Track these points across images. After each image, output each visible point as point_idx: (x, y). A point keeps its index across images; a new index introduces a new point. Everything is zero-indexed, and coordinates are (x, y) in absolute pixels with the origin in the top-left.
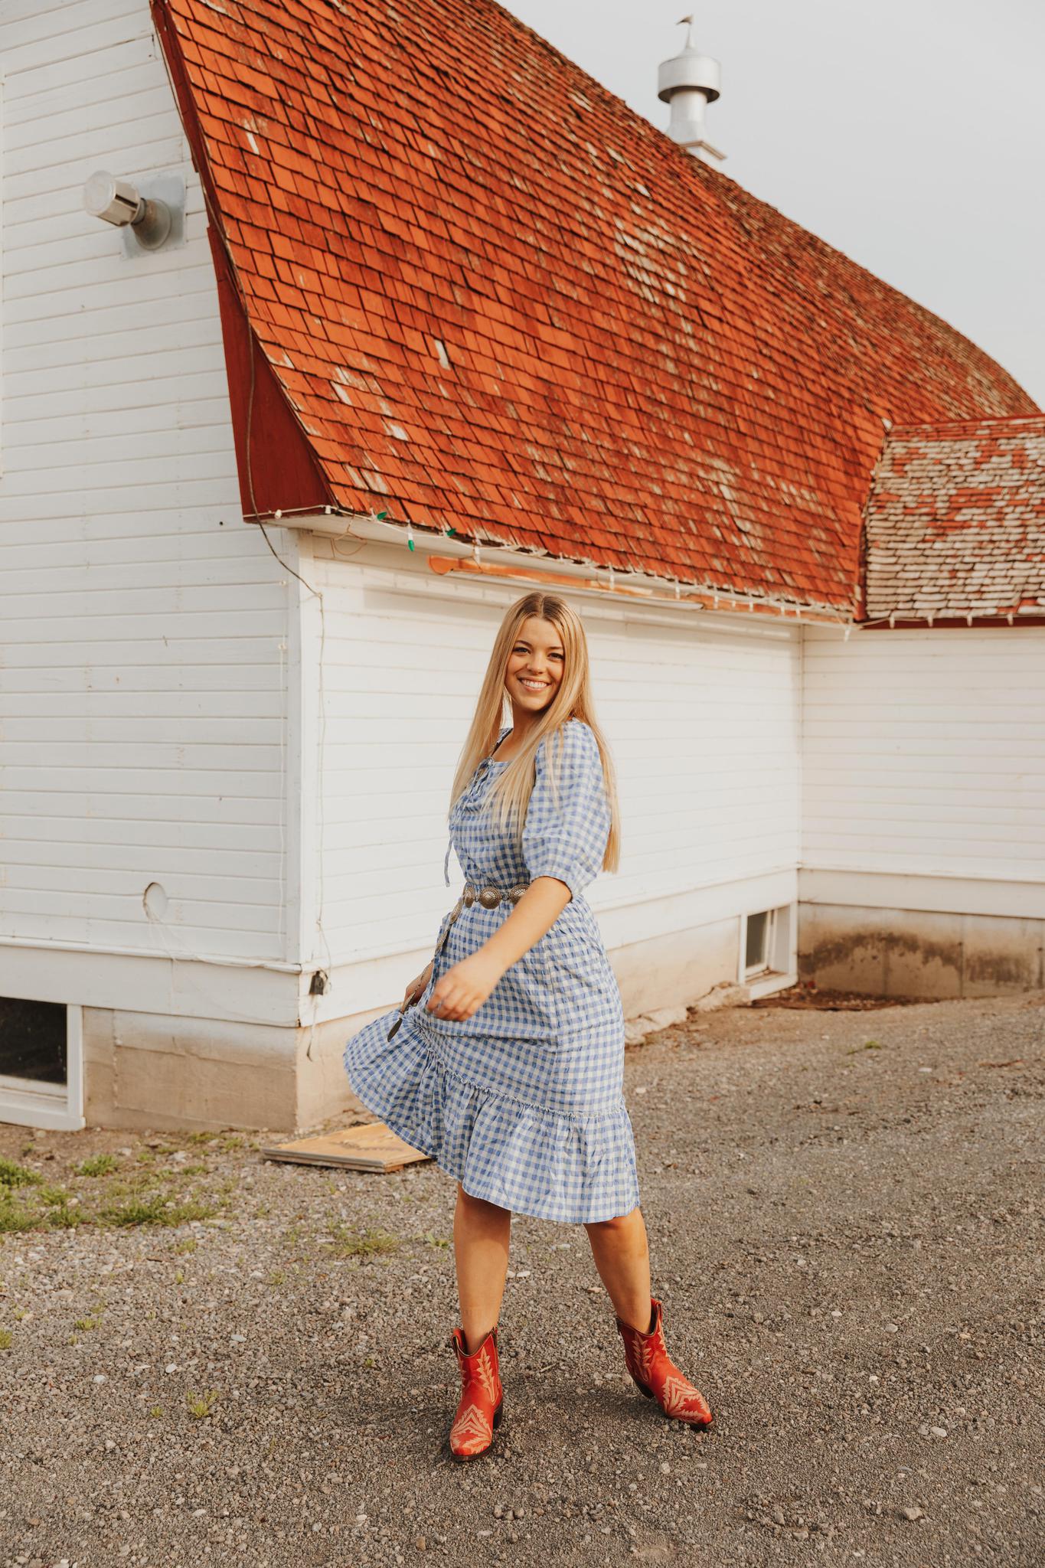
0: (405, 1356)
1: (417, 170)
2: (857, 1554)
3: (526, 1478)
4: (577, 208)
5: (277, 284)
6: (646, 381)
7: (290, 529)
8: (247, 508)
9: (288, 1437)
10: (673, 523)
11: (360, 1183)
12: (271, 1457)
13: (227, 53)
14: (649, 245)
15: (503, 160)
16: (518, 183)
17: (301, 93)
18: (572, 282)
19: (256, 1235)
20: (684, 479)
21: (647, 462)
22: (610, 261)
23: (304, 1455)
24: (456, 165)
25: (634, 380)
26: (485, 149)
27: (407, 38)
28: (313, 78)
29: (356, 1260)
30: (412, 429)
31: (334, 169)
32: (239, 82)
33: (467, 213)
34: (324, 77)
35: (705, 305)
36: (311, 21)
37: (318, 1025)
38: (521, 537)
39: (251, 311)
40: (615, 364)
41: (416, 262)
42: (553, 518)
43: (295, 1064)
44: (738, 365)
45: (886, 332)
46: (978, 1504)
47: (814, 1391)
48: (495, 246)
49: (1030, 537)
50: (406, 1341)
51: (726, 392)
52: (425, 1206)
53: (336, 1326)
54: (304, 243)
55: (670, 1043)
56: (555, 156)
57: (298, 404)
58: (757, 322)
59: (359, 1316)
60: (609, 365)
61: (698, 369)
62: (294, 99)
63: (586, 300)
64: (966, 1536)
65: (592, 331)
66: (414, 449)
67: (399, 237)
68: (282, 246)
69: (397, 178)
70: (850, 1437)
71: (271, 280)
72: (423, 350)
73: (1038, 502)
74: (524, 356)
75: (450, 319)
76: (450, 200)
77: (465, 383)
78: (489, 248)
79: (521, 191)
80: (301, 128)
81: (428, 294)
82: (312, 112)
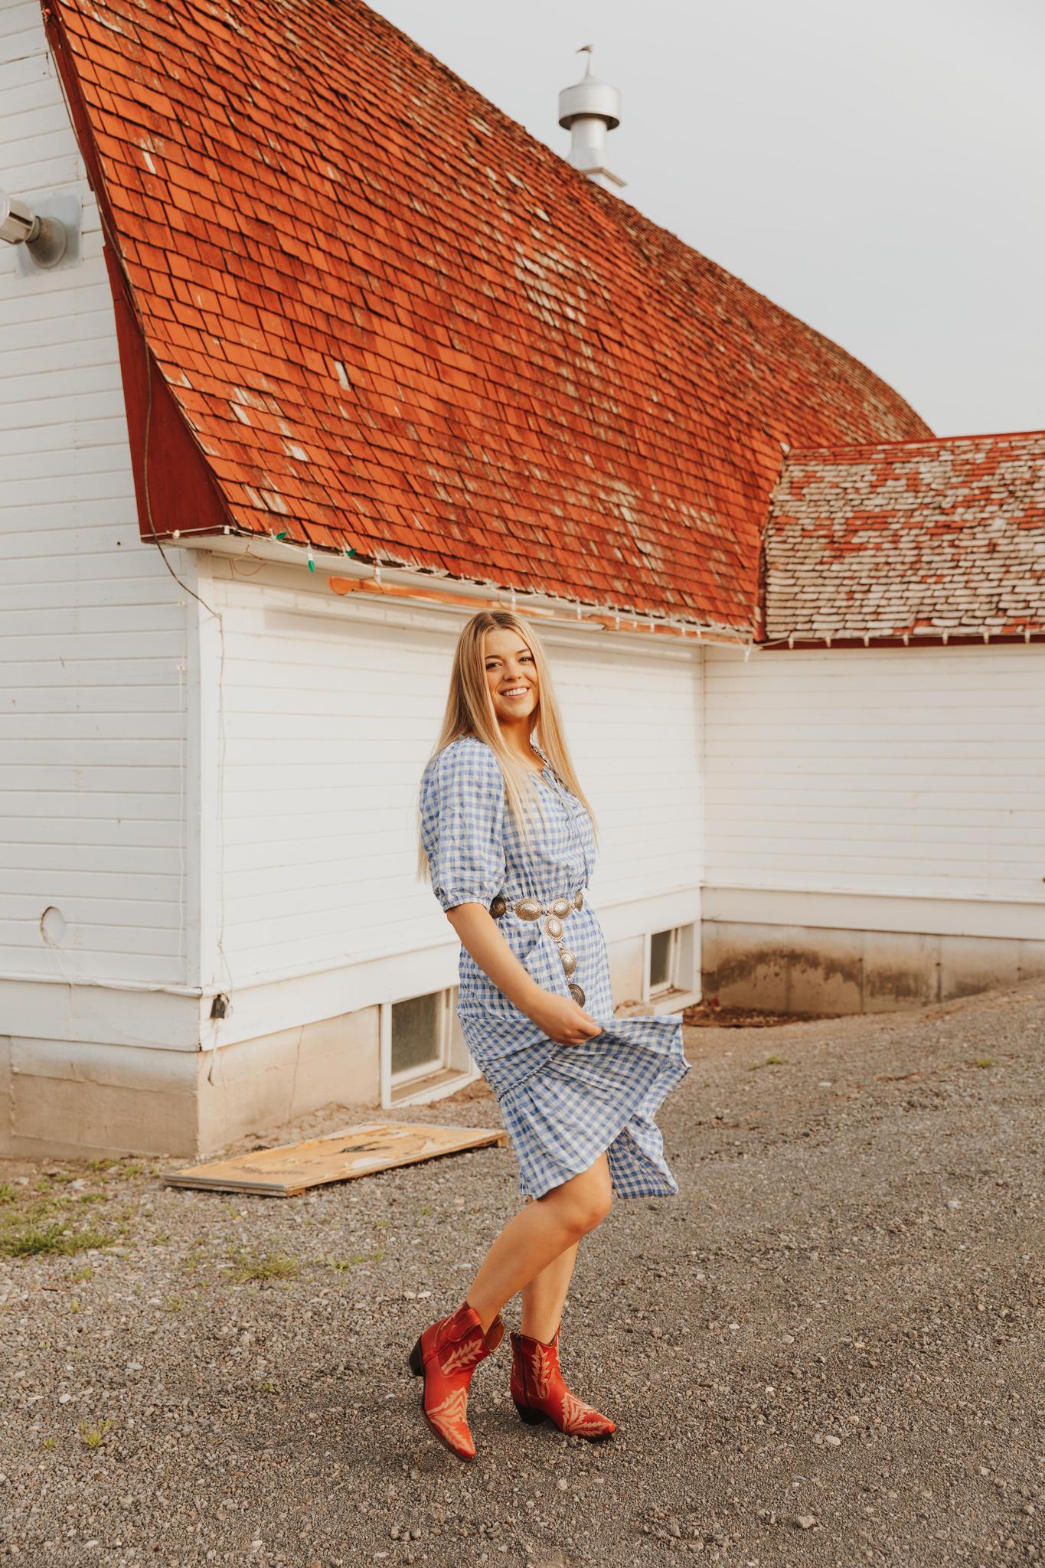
0: (304, 1380)
1: (316, 192)
3: (424, 1498)
4: (477, 231)
5: (175, 304)
6: (547, 404)
7: (188, 549)
8: (144, 528)
9: (183, 1465)
10: (574, 544)
11: (261, 1207)
12: (165, 1485)
13: (123, 73)
14: (548, 269)
15: (403, 183)
16: (418, 206)
17: (199, 113)
18: (472, 305)
19: (154, 1262)
20: (585, 501)
21: (548, 484)
22: (510, 284)
23: (199, 1482)
24: (355, 187)
25: (535, 402)
26: (385, 172)
27: (306, 61)
28: (210, 99)
29: (256, 1284)
30: (313, 451)
31: (232, 189)
32: (135, 101)
33: (367, 236)
34: (221, 98)
35: (605, 329)
36: (208, 42)
37: (220, 1048)
38: (423, 558)
39: (148, 330)
40: (515, 387)
41: (315, 282)
42: (454, 540)
43: (196, 1089)
44: (638, 388)
45: (784, 358)
46: (870, 1510)
47: (711, 1403)
48: (395, 268)
49: (924, 559)
50: (305, 1365)
51: (626, 415)
52: (326, 1229)
53: (234, 1351)
54: (202, 263)
56: (455, 180)
57: (196, 424)
58: (657, 346)
59: (258, 1340)
60: (510, 388)
61: (598, 392)
62: (191, 119)
63: (486, 323)
64: (858, 1542)
65: (493, 353)
66: (314, 469)
67: (298, 258)
68: (179, 267)
69: (296, 199)
70: (745, 1448)
71: (168, 300)
72: (323, 371)
73: (932, 525)
74: (425, 378)
75: (350, 340)
76: (349, 222)
77: (365, 404)
78: (389, 270)
79: (421, 215)
80: (199, 149)
81: (328, 315)
82: (209, 133)
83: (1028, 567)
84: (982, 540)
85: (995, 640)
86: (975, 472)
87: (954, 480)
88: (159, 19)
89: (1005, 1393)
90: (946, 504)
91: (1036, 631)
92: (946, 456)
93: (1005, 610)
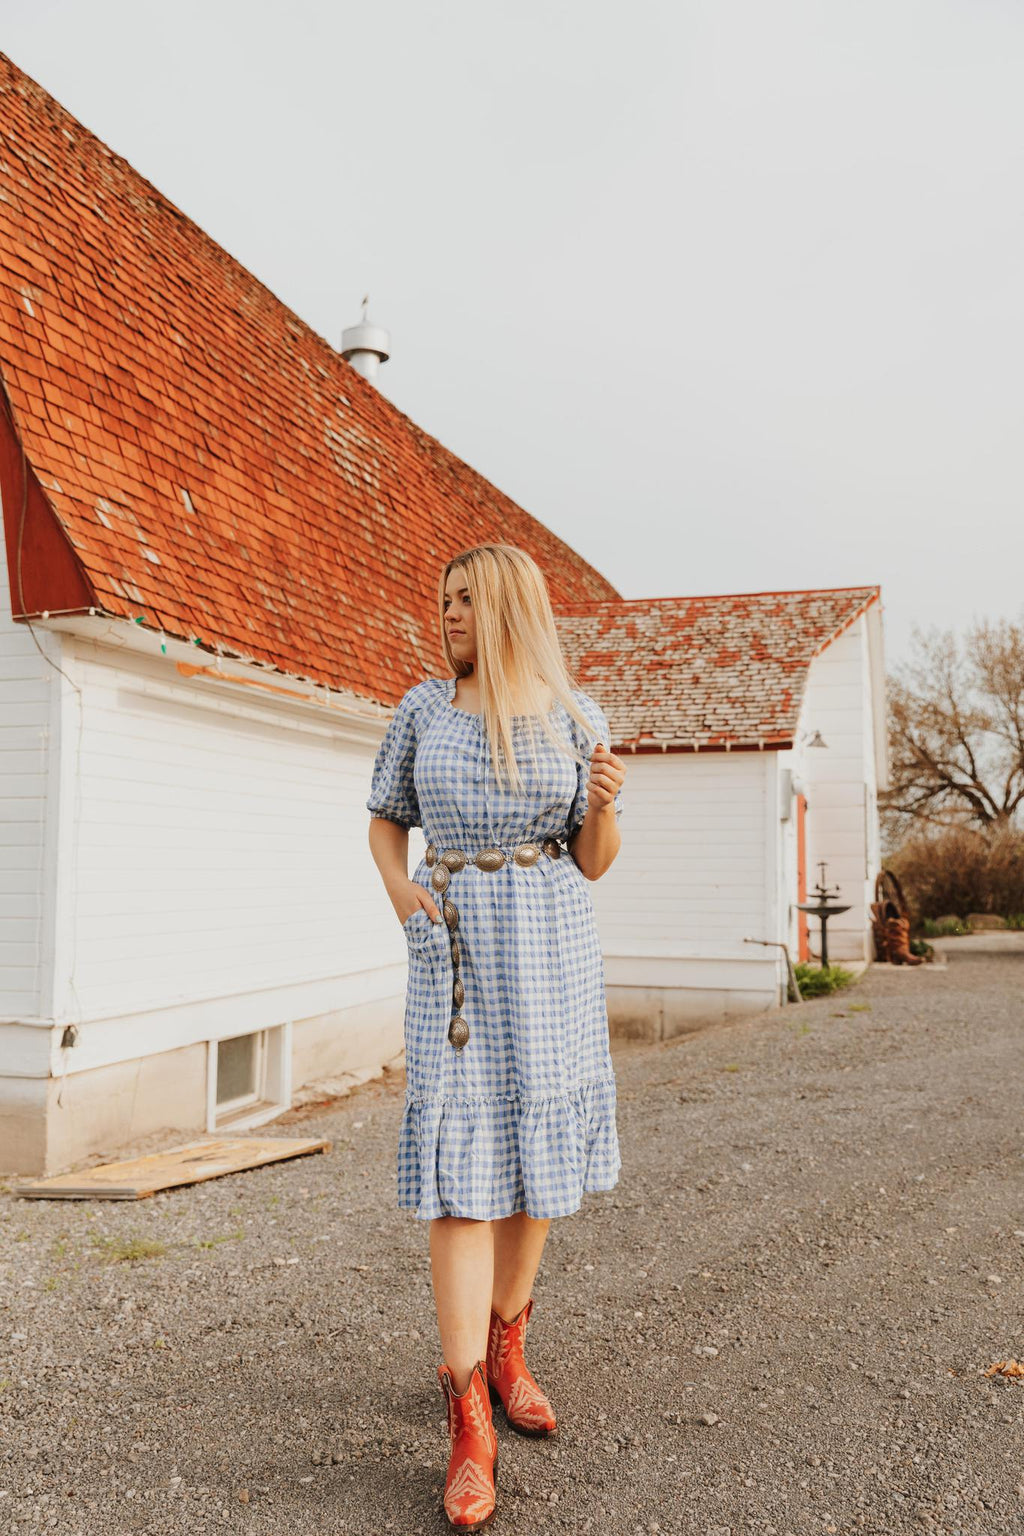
0: (193, 1335)
1: (167, 352)
2: (670, 1460)
3: (337, 1426)
4: (295, 405)
5: (48, 424)
6: (350, 546)
7: (55, 632)
8: (16, 608)
9: (86, 1416)
10: (373, 657)
11: (115, 1209)
12: (70, 1435)
13: (8, 232)
14: (350, 442)
15: (236, 357)
16: (248, 376)
17: (71, 275)
18: (291, 460)
19: (20, 1255)
20: (381, 625)
21: (353, 609)
22: (321, 449)
23: (105, 1430)
24: (198, 353)
25: (341, 544)
26: (222, 347)
27: (158, 252)
28: (80, 265)
29: (126, 1265)
30: (164, 557)
31: (98, 340)
32: (18, 257)
33: (207, 393)
34: (90, 266)
35: (394, 493)
36: (78, 221)
37: (69, 1075)
38: (255, 653)
39: (25, 442)
40: (326, 529)
41: (166, 424)
42: (280, 642)
43: (46, 1112)
44: (420, 543)
45: (525, 537)
46: (764, 1406)
47: (588, 1329)
48: (230, 422)
49: (644, 688)
50: (191, 1323)
51: (411, 562)
52: (184, 1219)
53: (118, 1317)
54: (71, 394)
55: (371, 1094)
56: (276, 363)
57: (66, 521)
58: (433, 513)
59: (139, 1308)
60: (321, 529)
61: (390, 542)
62: (64, 278)
63: (302, 475)
64: (762, 1433)
65: (309, 501)
66: (165, 571)
67: (152, 402)
68: (52, 394)
69: (151, 356)
70: (633, 1363)
71: (43, 420)
72: (172, 496)
73: (647, 663)
74: (254, 513)
75: (194, 473)
76: (194, 381)
77: (206, 526)
78: (225, 423)
79: (251, 384)
80: (72, 303)
81: (176, 451)
82: (80, 292)
83: (724, 695)
84: (687, 675)
85: (703, 749)
86: (678, 625)
87: (663, 630)
88: (39, 197)
89: (848, 1304)
90: (658, 647)
91: (735, 742)
92: (655, 612)
93: (710, 727)
